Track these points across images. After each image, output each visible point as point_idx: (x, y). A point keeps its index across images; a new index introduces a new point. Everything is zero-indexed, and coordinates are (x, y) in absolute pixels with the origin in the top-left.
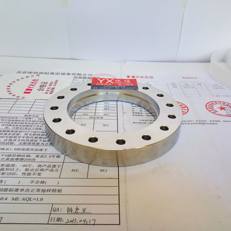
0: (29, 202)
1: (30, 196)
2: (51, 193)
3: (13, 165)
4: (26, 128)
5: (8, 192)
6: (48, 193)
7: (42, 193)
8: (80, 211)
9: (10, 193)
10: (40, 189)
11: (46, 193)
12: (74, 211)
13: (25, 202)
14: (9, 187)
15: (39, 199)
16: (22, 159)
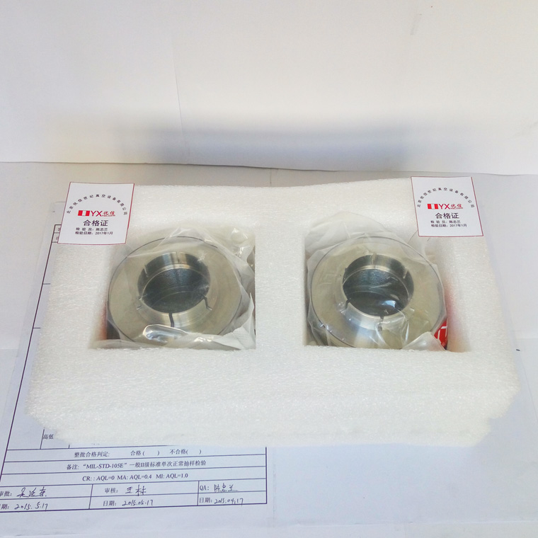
0: (175, 479)
1: (174, 472)
2: (195, 466)
5: (150, 468)
6: (192, 467)
7: (186, 467)
8: (227, 489)
9: (152, 468)
10: (182, 462)
11: (189, 467)
12: (221, 489)
13: (170, 479)
14: (149, 461)
15: (184, 476)
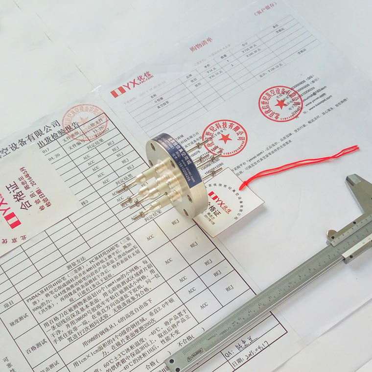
3: (142, 340)
4: (94, 286)
8: (248, 342)
12: (243, 345)
16: (141, 328)
